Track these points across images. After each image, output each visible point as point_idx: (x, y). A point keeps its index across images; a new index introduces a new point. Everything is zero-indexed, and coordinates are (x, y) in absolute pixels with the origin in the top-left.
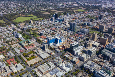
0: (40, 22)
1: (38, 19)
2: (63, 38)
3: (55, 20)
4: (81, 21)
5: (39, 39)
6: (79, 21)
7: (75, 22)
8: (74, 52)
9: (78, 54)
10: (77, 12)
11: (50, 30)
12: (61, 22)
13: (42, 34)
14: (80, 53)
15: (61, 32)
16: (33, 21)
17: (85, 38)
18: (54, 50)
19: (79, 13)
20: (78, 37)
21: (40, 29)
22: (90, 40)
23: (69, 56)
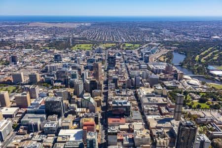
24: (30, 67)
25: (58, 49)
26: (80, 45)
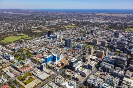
0: (32, 41)
1: (30, 38)
2: (60, 55)
3: (49, 37)
4: (75, 37)
5: (34, 59)
6: (72, 37)
7: (69, 38)
8: (74, 68)
9: (79, 70)
10: (69, 28)
11: (45, 48)
12: (55, 39)
13: (37, 53)
14: (81, 68)
15: (57, 49)
16: (25, 40)
17: (82, 53)
18: (53, 69)
19: (71, 30)
20: (75, 52)
21: (34, 48)
22: (87, 54)
23: (69, 73)
24: (100, 37)
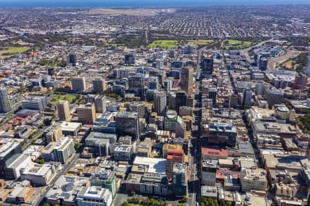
4: (24, 78)
6: (16, 80)
8: (12, 171)
9: (26, 172)
14: (32, 166)
17: (40, 122)
19: (14, 59)
20: (20, 124)
22: (54, 123)
24: (92, 70)
25: (128, 47)
26: (159, 41)
